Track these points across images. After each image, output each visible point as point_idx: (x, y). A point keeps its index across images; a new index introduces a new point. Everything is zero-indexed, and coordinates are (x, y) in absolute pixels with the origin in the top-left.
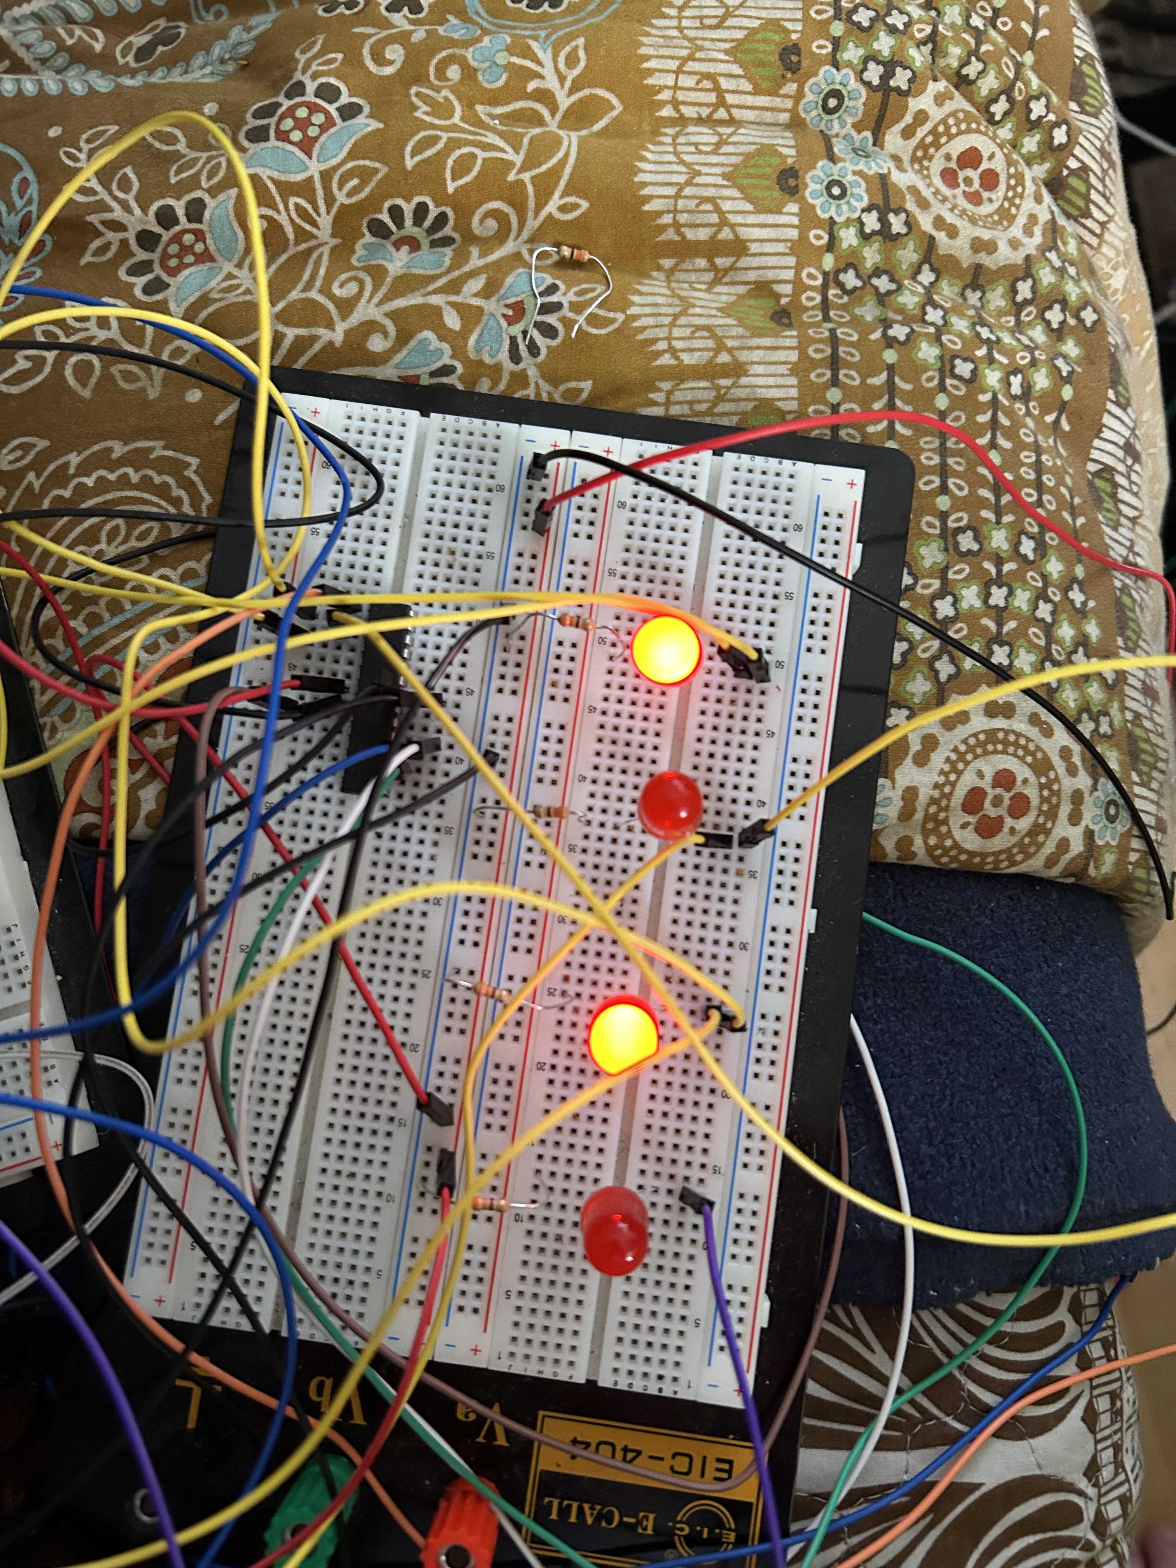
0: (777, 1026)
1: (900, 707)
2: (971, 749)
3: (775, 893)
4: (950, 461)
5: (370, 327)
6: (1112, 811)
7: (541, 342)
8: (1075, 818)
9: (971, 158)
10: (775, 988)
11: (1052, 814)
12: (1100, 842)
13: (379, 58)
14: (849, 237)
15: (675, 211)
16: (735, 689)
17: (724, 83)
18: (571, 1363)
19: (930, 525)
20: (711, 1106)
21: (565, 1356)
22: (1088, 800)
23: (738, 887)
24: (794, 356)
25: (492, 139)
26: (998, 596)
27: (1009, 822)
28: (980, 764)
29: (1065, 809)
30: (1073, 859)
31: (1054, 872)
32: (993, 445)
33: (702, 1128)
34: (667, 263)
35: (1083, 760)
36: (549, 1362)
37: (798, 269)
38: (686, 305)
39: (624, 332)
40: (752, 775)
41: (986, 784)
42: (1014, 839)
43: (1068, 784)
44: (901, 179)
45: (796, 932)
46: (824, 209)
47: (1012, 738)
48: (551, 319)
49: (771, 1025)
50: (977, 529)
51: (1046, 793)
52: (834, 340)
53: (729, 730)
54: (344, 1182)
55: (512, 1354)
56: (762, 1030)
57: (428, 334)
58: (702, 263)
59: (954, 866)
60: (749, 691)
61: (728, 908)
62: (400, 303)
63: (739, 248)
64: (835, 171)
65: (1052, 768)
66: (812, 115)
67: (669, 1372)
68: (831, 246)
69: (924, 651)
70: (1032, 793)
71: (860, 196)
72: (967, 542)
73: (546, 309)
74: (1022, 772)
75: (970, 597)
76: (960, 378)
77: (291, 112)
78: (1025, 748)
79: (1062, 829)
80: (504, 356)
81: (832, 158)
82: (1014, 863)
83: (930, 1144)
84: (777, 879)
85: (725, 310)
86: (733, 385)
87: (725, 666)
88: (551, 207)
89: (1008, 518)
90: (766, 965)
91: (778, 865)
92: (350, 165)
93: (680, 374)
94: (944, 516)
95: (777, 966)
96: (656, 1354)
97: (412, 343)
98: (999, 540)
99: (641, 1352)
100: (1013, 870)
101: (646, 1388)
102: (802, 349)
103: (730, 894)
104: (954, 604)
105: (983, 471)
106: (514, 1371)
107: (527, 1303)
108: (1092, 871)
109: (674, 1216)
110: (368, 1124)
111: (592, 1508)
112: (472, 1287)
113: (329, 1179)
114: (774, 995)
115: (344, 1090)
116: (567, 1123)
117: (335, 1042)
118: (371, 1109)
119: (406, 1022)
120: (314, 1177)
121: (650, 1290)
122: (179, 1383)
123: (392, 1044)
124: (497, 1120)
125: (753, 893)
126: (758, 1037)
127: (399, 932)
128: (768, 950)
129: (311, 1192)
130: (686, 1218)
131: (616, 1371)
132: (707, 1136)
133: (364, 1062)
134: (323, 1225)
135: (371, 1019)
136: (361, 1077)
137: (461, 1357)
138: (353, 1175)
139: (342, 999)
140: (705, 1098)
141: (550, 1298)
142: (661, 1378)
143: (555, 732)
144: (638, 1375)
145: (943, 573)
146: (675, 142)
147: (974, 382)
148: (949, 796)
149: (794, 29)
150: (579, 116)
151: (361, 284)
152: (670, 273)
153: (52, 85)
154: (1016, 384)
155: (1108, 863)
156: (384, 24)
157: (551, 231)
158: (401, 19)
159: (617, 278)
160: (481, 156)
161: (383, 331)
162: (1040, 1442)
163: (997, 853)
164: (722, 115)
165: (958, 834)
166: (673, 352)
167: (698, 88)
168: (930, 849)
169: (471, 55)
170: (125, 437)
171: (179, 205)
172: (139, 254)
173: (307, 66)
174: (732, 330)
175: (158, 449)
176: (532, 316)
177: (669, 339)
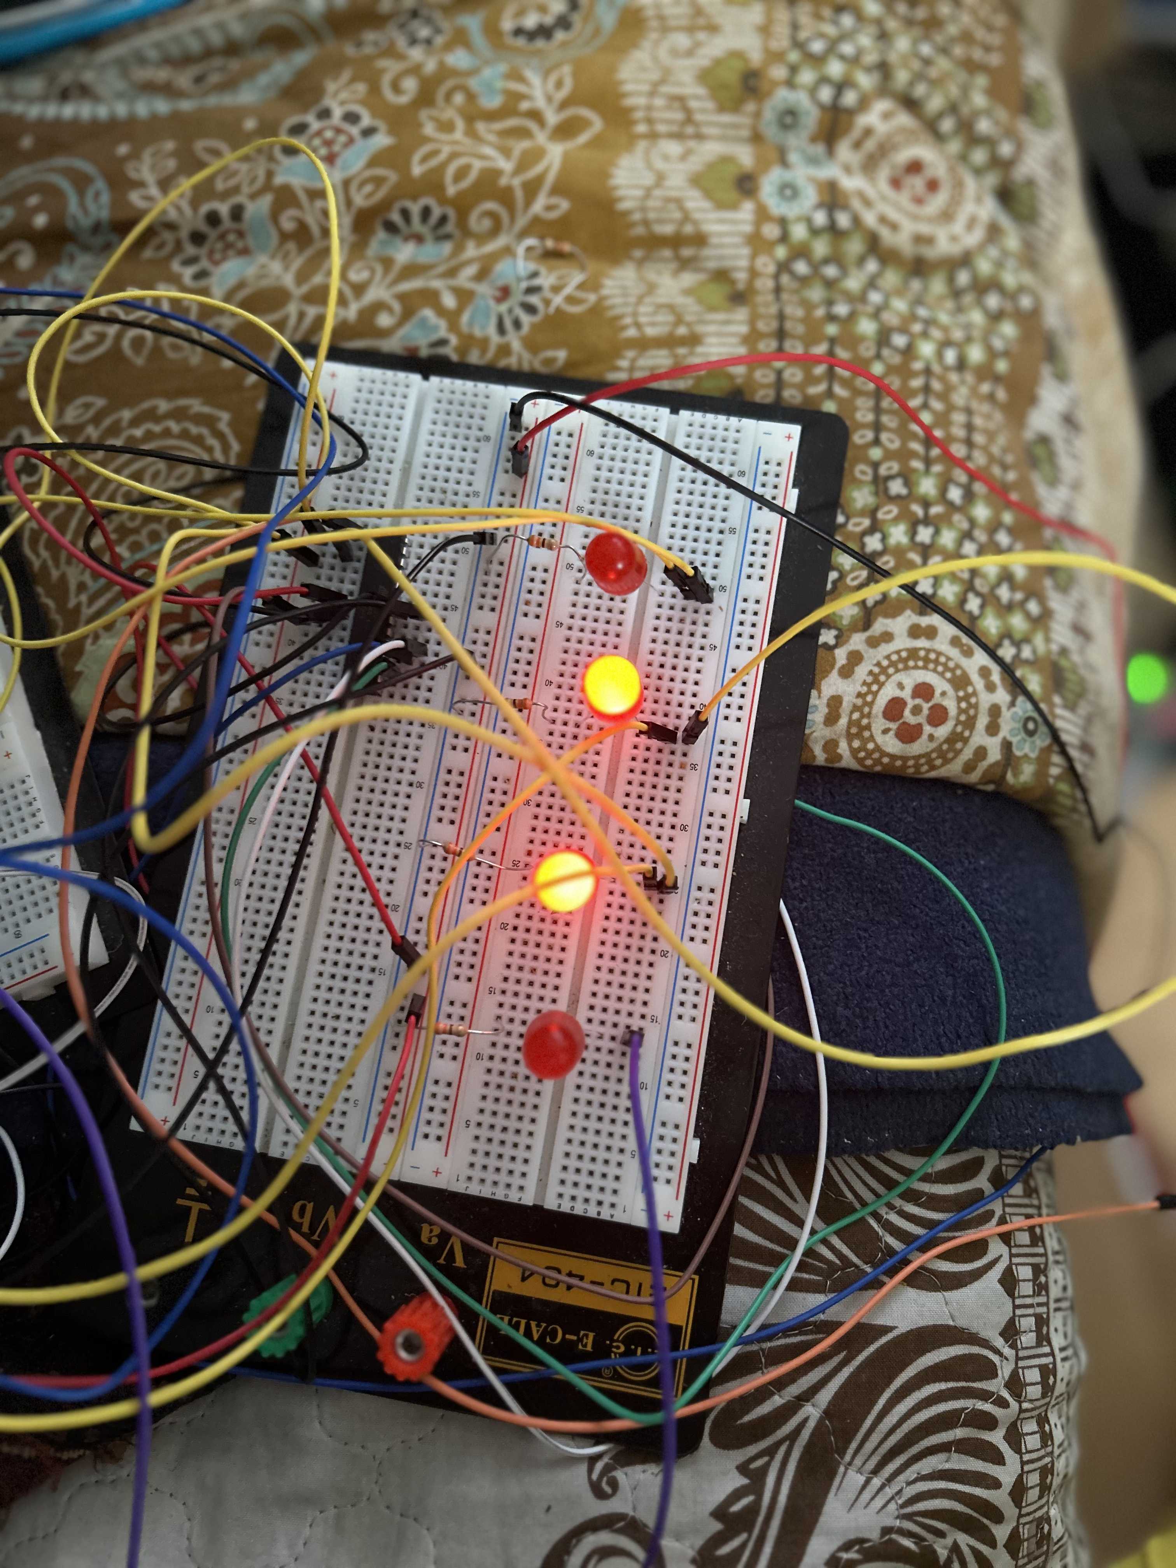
0: (711, 896)
1: (829, 627)
2: (893, 664)
3: (713, 783)
4: (885, 419)
5: (379, 306)
6: (1031, 726)
7: (526, 319)
8: (993, 729)
9: (915, 167)
10: (710, 864)
11: (970, 723)
12: (1018, 753)
13: (396, 88)
14: (799, 232)
15: (643, 209)
16: (684, 610)
17: (693, 104)
18: (521, 1188)
19: (863, 473)
20: (651, 965)
21: (516, 1181)
22: (1006, 714)
23: (681, 779)
24: (744, 329)
25: (488, 151)
26: (924, 534)
27: (927, 729)
28: (900, 677)
29: (982, 721)
30: (991, 766)
31: (974, 778)
32: (925, 406)
33: (642, 983)
34: (638, 253)
35: (1003, 679)
36: (501, 1186)
37: (753, 257)
38: (651, 288)
39: (597, 310)
40: (696, 683)
41: (906, 694)
42: (933, 745)
43: (986, 700)
44: (851, 183)
45: (730, 816)
46: (776, 206)
47: (932, 656)
48: (534, 300)
49: (706, 895)
50: (907, 477)
51: (964, 705)
52: (781, 317)
53: (678, 645)
54: (330, 1023)
55: (470, 1178)
56: (698, 901)
57: (428, 313)
58: (667, 253)
59: (878, 768)
60: (696, 611)
61: (672, 795)
62: (407, 286)
63: (700, 240)
64: (788, 176)
65: (970, 683)
66: (771, 131)
67: (608, 1198)
68: (784, 238)
69: (853, 579)
70: (951, 705)
71: (810, 196)
72: (896, 487)
73: (531, 290)
74: (940, 685)
75: (898, 534)
76: (896, 349)
77: (319, 133)
78: (945, 665)
79: (979, 737)
80: (491, 330)
81: (784, 163)
82: (933, 768)
83: (846, 1007)
84: (714, 771)
85: (688, 292)
86: (692, 354)
87: (676, 590)
88: (538, 206)
89: (937, 468)
90: (703, 844)
91: (716, 759)
92: (368, 173)
93: (643, 344)
94: (876, 465)
95: (713, 845)
96: (596, 1182)
97: (414, 320)
98: (927, 486)
99: (584, 1179)
100: (933, 774)
101: (586, 1211)
102: (752, 322)
103: (674, 783)
104: (884, 539)
105: (915, 427)
106: (469, 1192)
107: (484, 1133)
108: (1010, 777)
109: (616, 1059)
110: (353, 973)
111: (538, 1326)
112: (436, 1117)
113: (317, 1020)
114: (709, 870)
115: (333, 943)
116: (526, 976)
117: (328, 903)
118: (356, 960)
119: (389, 888)
120: (303, 1018)
121: (593, 1125)
122: (180, 1202)
123: (376, 903)
124: (465, 972)
125: (693, 784)
126: (693, 906)
127: (386, 811)
128: (705, 832)
129: (300, 1031)
130: (627, 1062)
131: (560, 1195)
132: (647, 991)
133: (351, 920)
134: (309, 1060)
135: (359, 882)
136: (348, 933)
137: (423, 1177)
138: (337, 1017)
139: (335, 866)
140: (646, 957)
141: (505, 1129)
142: (600, 1203)
143: (526, 644)
144: (580, 1200)
145: (872, 513)
146: (647, 153)
147: (909, 352)
148: (871, 704)
149: (756, 57)
150: (565, 131)
151: (373, 271)
152: (640, 263)
153: (121, 110)
154: (950, 356)
155: (1027, 773)
156: (401, 57)
157: (537, 227)
158: (416, 54)
159: (592, 266)
160: (478, 165)
161: (390, 310)
162: (954, 1295)
163: (917, 758)
164: (690, 130)
165: (880, 739)
166: (638, 325)
167: (669, 108)
168: (854, 752)
169: (473, 83)
170: (169, 396)
171: (223, 209)
172: (190, 250)
173: (336, 94)
174: (690, 306)
175: (196, 406)
176: (517, 296)
177: (635, 314)
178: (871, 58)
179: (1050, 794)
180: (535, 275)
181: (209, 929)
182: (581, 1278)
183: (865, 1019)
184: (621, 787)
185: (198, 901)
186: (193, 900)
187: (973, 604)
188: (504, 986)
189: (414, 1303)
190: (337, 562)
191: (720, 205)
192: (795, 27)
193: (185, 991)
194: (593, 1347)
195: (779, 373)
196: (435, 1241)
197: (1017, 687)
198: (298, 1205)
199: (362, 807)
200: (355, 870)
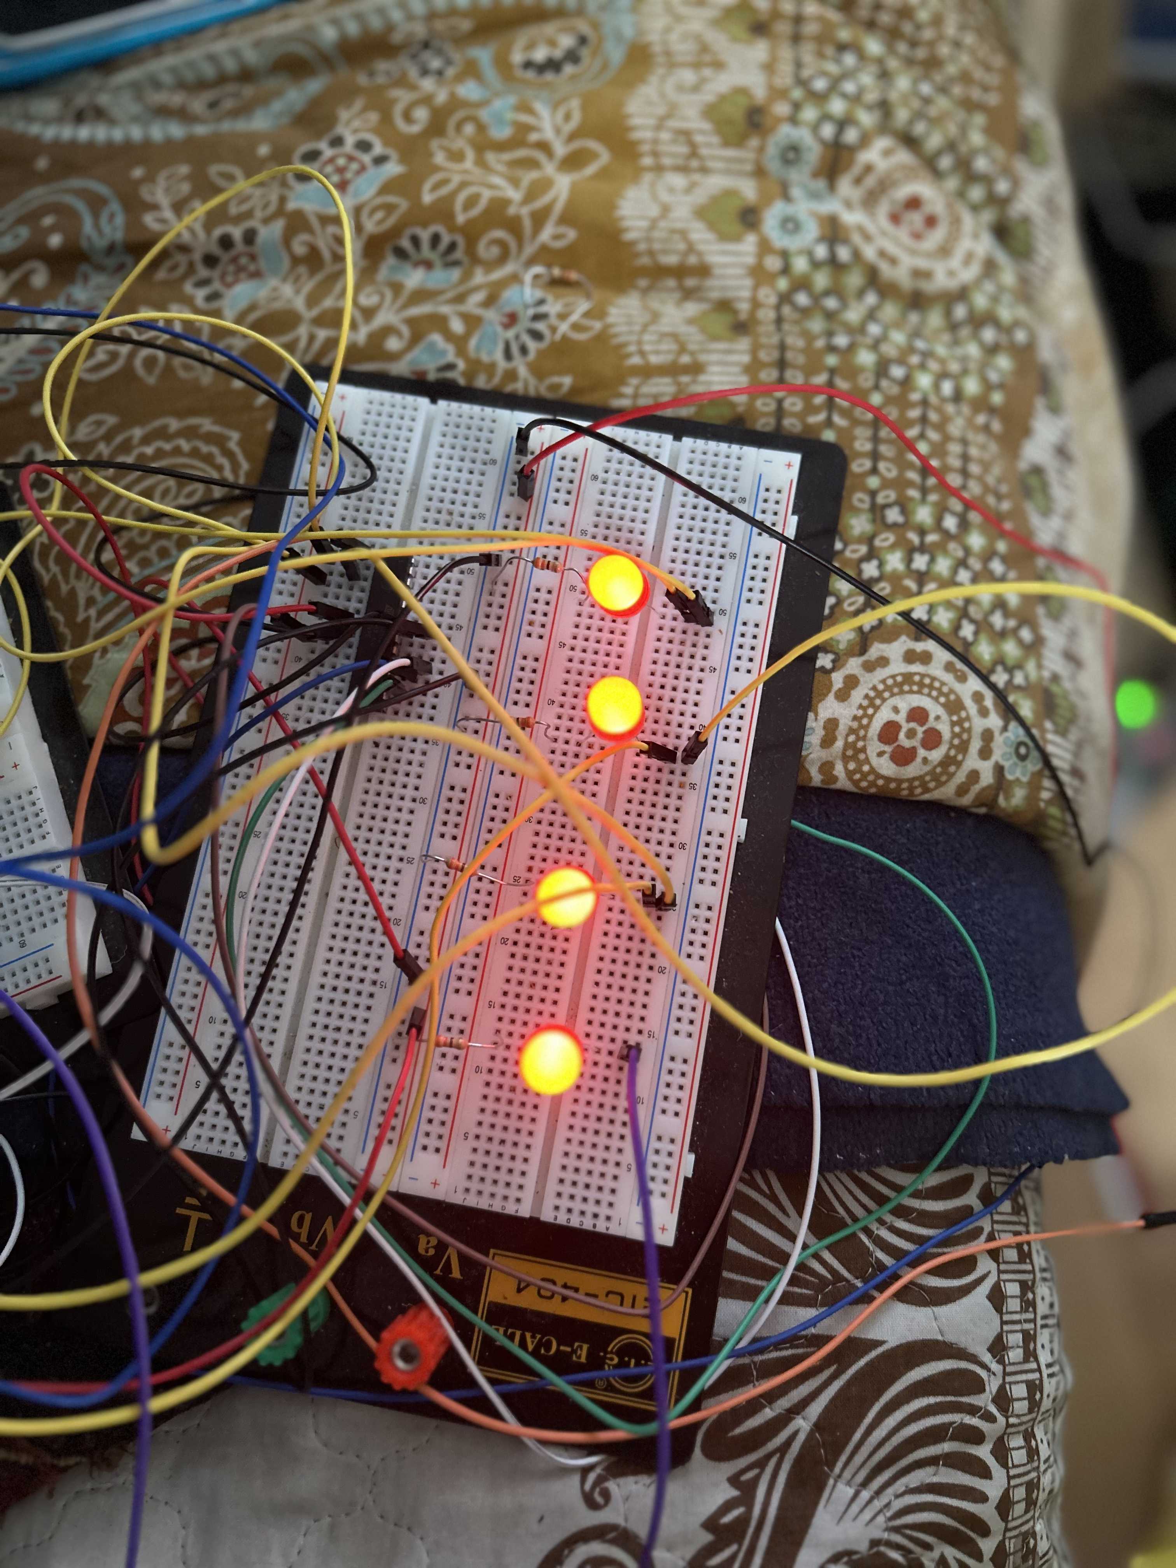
0: (708, 914)
1: (827, 652)
2: (888, 688)
3: (711, 803)
4: (884, 449)
5: (388, 330)
6: (1023, 750)
7: (533, 346)
8: (985, 753)
9: (914, 203)
10: (707, 882)
11: (963, 748)
12: (1009, 777)
13: (408, 117)
14: (800, 264)
15: (649, 240)
16: (684, 632)
17: (699, 139)
18: (518, 1200)
19: (861, 501)
20: (649, 981)
21: (513, 1193)
22: (999, 739)
23: (680, 798)
24: (746, 359)
25: (497, 180)
26: (920, 562)
27: (922, 752)
28: (897, 701)
29: (976, 745)
30: (984, 789)
31: (966, 800)
32: (922, 436)
33: (640, 999)
34: (643, 283)
35: (995, 705)
36: (499, 1197)
37: (756, 288)
38: (655, 317)
39: (602, 338)
40: (696, 705)
41: (901, 718)
42: (927, 768)
43: (979, 724)
44: (851, 218)
45: (728, 835)
46: (779, 239)
47: (927, 681)
48: (540, 326)
49: (703, 913)
50: (904, 505)
51: (957, 729)
52: (782, 347)
53: (678, 666)
54: (330, 1035)
55: (467, 1190)
56: (695, 917)
57: (436, 338)
58: (671, 283)
59: (873, 790)
60: (696, 634)
61: (671, 814)
62: (415, 311)
63: (704, 271)
64: (790, 210)
65: (963, 708)
66: (773, 165)
67: (603, 1211)
68: (786, 270)
69: (850, 605)
70: (944, 729)
71: (811, 231)
73: (537, 317)
74: (934, 709)
75: (895, 561)
76: (893, 380)
77: (332, 160)
78: (939, 690)
79: (972, 761)
80: (498, 356)
81: (786, 197)
82: (927, 790)
84: (713, 791)
85: (690, 321)
86: (694, 382)
87: (677, 612)
88: (546, 235)
89: (933, 497)
90: (701, 862)
91: (715, 779)
92: (379, 200)
93: (647, 372)
94: (873, 494)
95: (711, 864)
96: (592, 1194)
99: (580, 1192)
100: (927, 797)
101: (582, 1223)
102: (754, 352)
103: (673, 802)
104: (881, 566)
106: (466, 1203)
107: (482, 1145)
108: (1001, 801)
109: (613, 1074)
110: (354, 986)
111: (533, 1337)
112: (435, 1129)
113: (318, 1032)
114: (707, 888)
115: (335, 956)
116: (525, 990)
117: (330, 917)
118: (357, 973)
119: (391, 902)
120: (304, 1030)
121: (589, 1138)
122: (179, 1211)
123: (379, 916)
124: (465, 986)
125: (692, 802)
126: (692, 923)
127: (390, 826)
128: (703, 850)
129: (301, 1043)
130: (624, 1076)
131: (557, 1208)
132: (644, 1006)
133: (354, 933)
134: (310, 1071)
135: (363, 896)
136: (351, 946)
137: (422, 1189)
138: (338, 1029)
139: (338, 880)
140: (644, 973)
141: (503, 1142)
142: (596, 1216)
143: (530, 664)
144: (576, 1212)
145: (869, 540)
146: (653, 185)
147: (906, 383)
148: (866, 727)
149: (760, 93)
150: (573, 162)
151: (382, 296)
152: (645, 292)
153: (136, 133)
154: (947, 388)
155: (1018, 797)
156: (413, 87)
157: (545, 255)
158: (428, 84)
159: (597, 294)
160: (487, 194)
161: (399, 334)
162: (944, 1311)
163: (911, 780)
164: (694, 163)
165: (875, 761)
166: (642, 353)
167: (674, 141)
168: (850, 774)
169: (484, 115)
170: (180, 415)
171: (237, 233)
172: (203, 272)
173: (348, 123)
174: (694, 336)
175: (207, 425)
176: (524, 323)
177: (639, 343)
178: (871, 97)
179: (1041, 818)
180: (541, 302)
181: (212, 941)
182: (576, 1290)
183: (858, 1037)
184: (621, 805)
185: (203, 913)
186: (197, 912)
187: (967, 631)
188: (504, 1000)
189: (411, 1312)
190: (344, 580)
191: (724, 237)
192: (798, 65)
193: (187, 1001)
194: (587, 1358)
195: (780, 402)
196: (432, 1252)
197: (1009, 712)
198: (296, 1215)
199: (366, 822)
200: (359, 883)
